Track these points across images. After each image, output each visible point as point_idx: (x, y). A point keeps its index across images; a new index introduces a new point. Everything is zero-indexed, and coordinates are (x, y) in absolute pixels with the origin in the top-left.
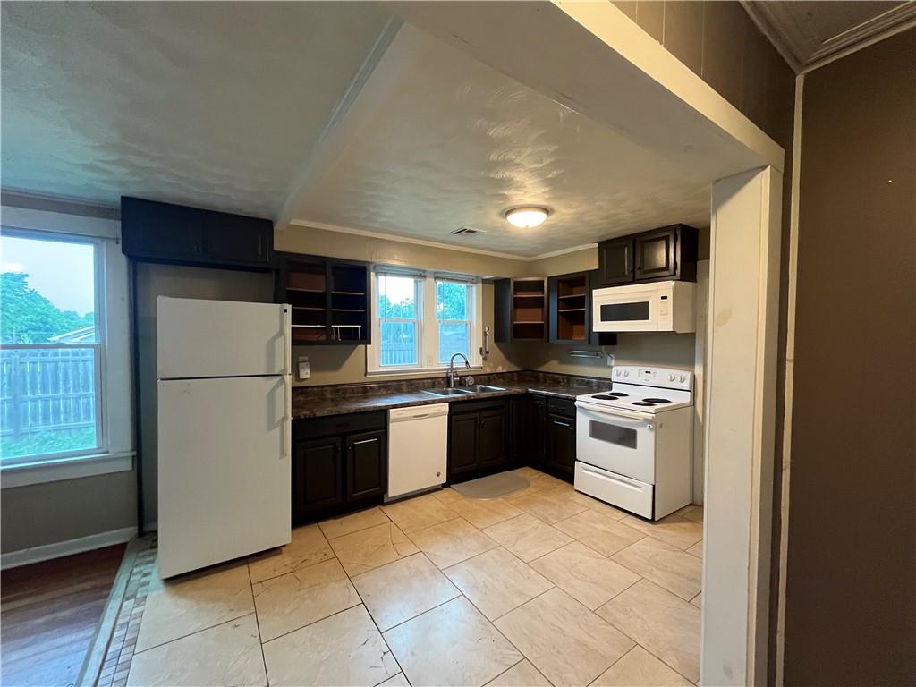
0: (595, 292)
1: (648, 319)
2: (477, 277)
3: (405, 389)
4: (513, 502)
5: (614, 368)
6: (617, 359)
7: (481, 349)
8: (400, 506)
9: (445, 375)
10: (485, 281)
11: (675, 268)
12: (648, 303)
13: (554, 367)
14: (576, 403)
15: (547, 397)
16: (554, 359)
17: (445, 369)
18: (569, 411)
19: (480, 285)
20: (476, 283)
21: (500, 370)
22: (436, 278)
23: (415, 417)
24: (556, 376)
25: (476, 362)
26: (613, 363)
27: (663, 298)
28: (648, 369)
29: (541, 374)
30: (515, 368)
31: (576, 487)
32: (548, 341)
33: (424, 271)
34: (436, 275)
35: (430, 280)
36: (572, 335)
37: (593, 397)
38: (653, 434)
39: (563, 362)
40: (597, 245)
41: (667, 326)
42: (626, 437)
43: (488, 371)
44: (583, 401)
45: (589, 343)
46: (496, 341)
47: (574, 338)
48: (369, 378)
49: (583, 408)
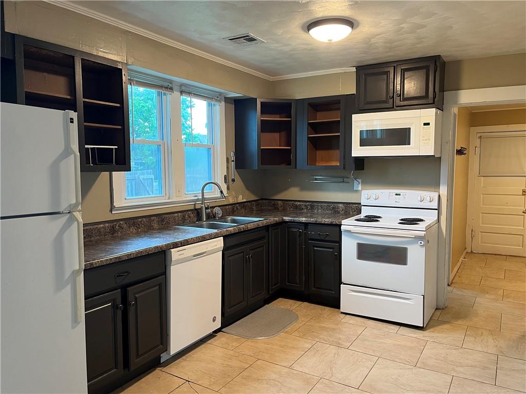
0: (355, 117)
1: (409, 144)
2: (221, 94)
5: (363, 192)
6: (364, 183)
7: (225, 177)
9: (192, 208)
10: (227, 100)
11: (434, 98)
12: (409, 129)
13: (294, 194)
14: (342, 227)
15: (307, 224)
16: (295, 186)
17: (193, 201)
18: (333, 237)
19: (223, 103)
20: (220, 101)
21: (241, 199)
22: (182, 92)
24: (299, 204)
25: (212, 193)
26: (361, 188)
27: (425, 124)
28: (398, 191)
29: (280, 202)
30: (253, 198)
31: (342, 310)
32: (296, 168)
33: (171, 82)
34: (183, 88)
35: (176, 93)
36: (316, 161)
37: (357, 220)
38: (424, 249)
39: (304, 188)
40: (354, 69)
41: (428, 149)
43: (231, 201)
44: (348, 224)
45: (344, 169)
46: (237, 167)
47: (317, 164)
48: (116, 215)
49: (349, 231)
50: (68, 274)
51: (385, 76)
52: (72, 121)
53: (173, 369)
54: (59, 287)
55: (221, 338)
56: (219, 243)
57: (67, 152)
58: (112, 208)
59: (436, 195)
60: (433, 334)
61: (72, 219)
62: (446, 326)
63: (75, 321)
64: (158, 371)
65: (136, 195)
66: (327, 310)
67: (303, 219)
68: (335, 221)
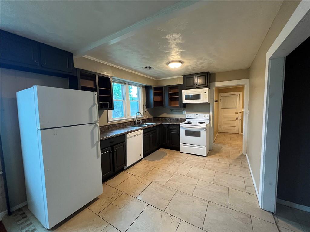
0: (183, 91)
1: (200, 99)
2: (141, 85)
3: (122, 126)
4: (166, 159)
5: (186, 114)
6: (187, 112)
7: (143, 111)
9: (133, 120)
10: (143, 87)
11: (208, 85)
12: (200, 94)
13: (165, 115)
14: (180, 126)
16: (165, 113)
17: (133, 118)
18: (177, 129)
19: (142, 88)
21: (148, 117)
22: (129, 85)
23: (134, 136)
24: (166, 118)
25: (139, 116)
26: (185, 113)
27: (205, 93)
28: (197, 114)
29: (160, 118)
30: (152, 117)
31: (180, 151)
32: (165, 107)
34: (129, 83)
36: (171, 105)
37: (185, 123)
38: (206, 132)
39: (168, 113)
40: (183, 76)
41: (206, 101)
42: (196, 134)
43: (145, 118)
44: (182, 124)
45: (180, 107)
46: (146, 108)
47: (172, 106)
48: (109, 123)
49: (182, 127)
50: (95, 142)
51: (192, 78)
52: (95, 95)
53: (128, 171)
54: (93, 146)
55: (143, 161)
56: (142, 131)
57: (94, 104)
58: (108, 121)
59: (209, 115)
60: (209, 158)
61: (96, 125)
62: (213, 156)
63: (98, 157)
64: (123, 172)
65: (115, 117)
66: (176, 152)
67: (168, 123)
68: (178, 124)
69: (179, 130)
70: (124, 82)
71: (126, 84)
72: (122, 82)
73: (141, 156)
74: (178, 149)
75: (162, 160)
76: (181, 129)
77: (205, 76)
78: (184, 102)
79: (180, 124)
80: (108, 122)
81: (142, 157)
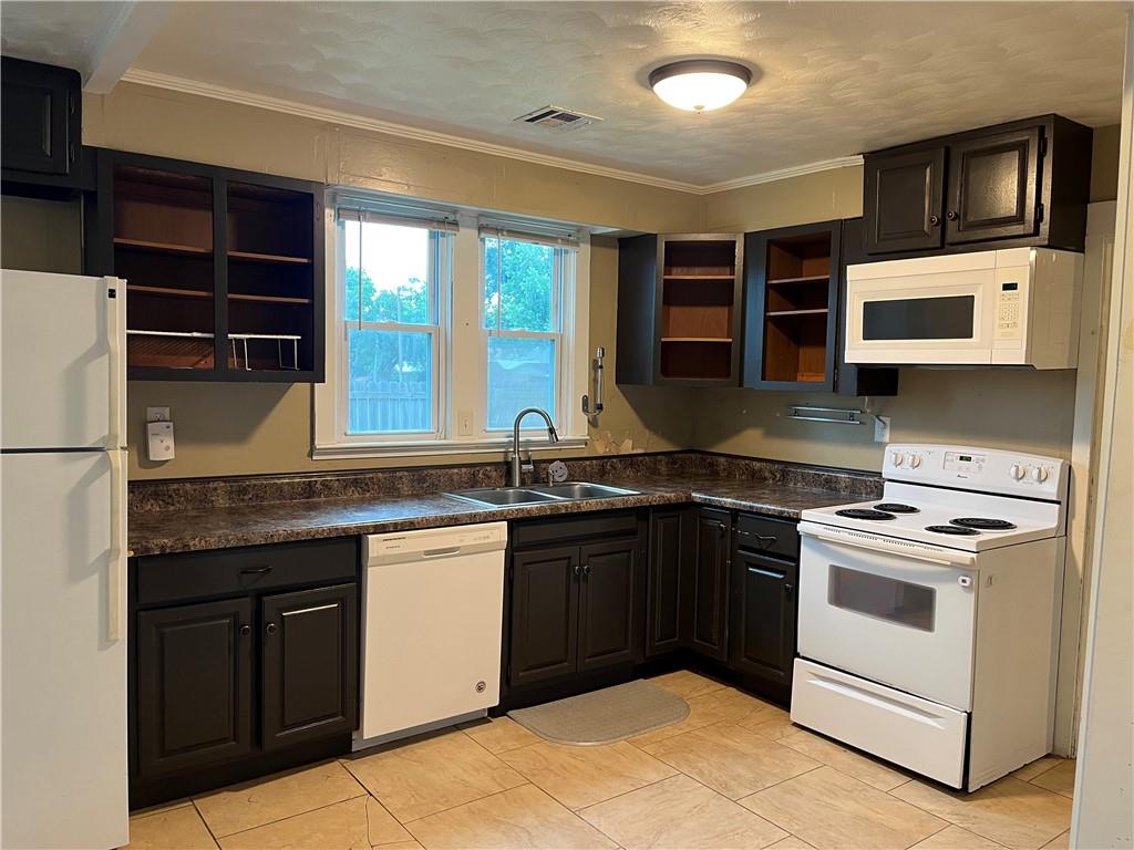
0: (854, 272)
2: (579, 229)
3: (406, 490)
4: (650, 749)
5: (892, 447)
7: (585, 401)
8: (389, 759)
9: (500, 458)
10: (597, 240)
11: (1038, 221)
12: (973, 297)
13: (752, 443)
14: (800, 527)
15: (735, 513)
16: (755, 425)
18: (784, 546)
19: (586, 248)
20: (576, 244)
21: (627, 447)
22: (481, 229)
23: (428, 553)
24: (757, 465)
26: (887, 438)
27: (1007, 287)
28: (966, 451)
29: (722, 460)
30: (663, 446)
31: (794, 716)
32: (741, 385)
33: (455, 211)
34: (484, 221)
35: (467, 234)
36: (797, 370)
37: (840, 513)
38: (972, 597)
39: (773, 431)
40: (860, 160)
42: (912, 605)
43: (601, 451)
45: (835, 389)
46: (622, 378)
47: (799, 378)
48: (320, 463)
49: (814, 537)
52: (112, 294)
53: (362, 768)
55: (499, 726)
58: (312, 449)
59: (1054, 466)
64: (335, 765)
67: (728, 501)
69: (797, 560)
70: (440, 215)
71: (455, 224)
72: (430, 213)
73: (480, 688)
74: (779, 695)
75: (622, 744)
76: (807, 555)
77: (1022, 148)
78: (860, 350)
79: (805, 514)
80: (311, 454)
81: (492, 698)
